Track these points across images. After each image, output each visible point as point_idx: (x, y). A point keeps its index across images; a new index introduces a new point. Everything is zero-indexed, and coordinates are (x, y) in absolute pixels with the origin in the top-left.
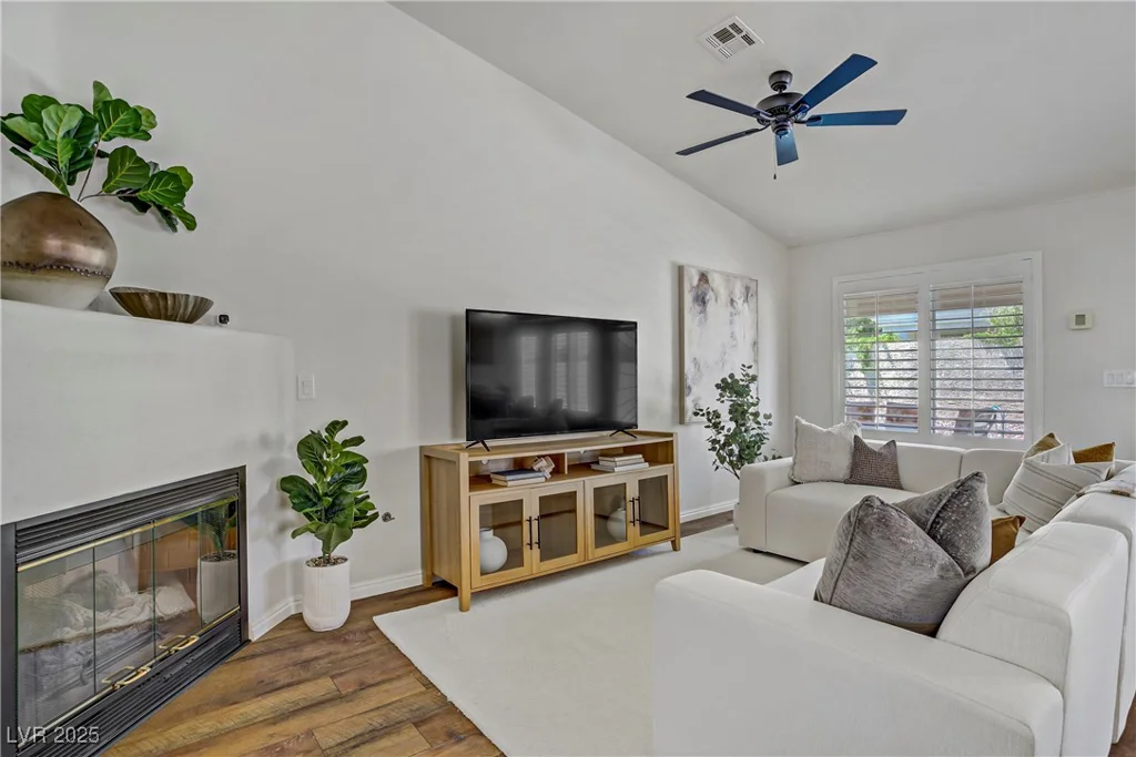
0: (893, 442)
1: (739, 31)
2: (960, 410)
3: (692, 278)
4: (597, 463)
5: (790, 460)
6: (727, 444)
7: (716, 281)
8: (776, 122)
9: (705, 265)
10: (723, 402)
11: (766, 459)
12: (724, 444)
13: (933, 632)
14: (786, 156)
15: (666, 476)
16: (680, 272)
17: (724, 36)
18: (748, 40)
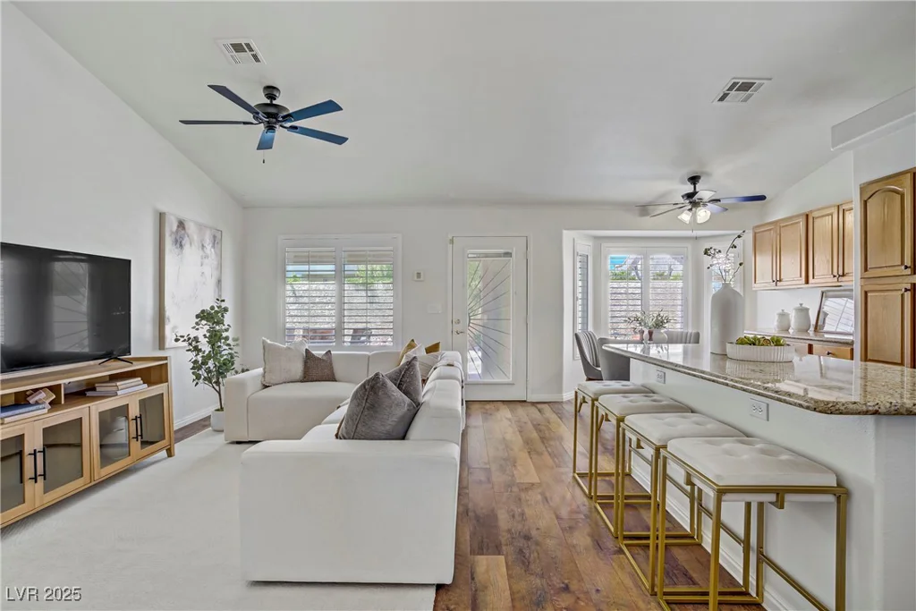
0: (329, 351)
1: (251, 50)
2: (354, 329)
3: (170, 226)
4: (94, 389)
5: (260, 370)
6: (204, 363)
7: (191, 228)
8: (268, 122)
9: (184, 215)
10: (197, 329)
11: (237, 372)
12: (203, 363)
13: (404, 438)
14: (265, 145)
15: (162, 394)
16: (161, 217)
17: (238, 48)
18: (256, 58)
